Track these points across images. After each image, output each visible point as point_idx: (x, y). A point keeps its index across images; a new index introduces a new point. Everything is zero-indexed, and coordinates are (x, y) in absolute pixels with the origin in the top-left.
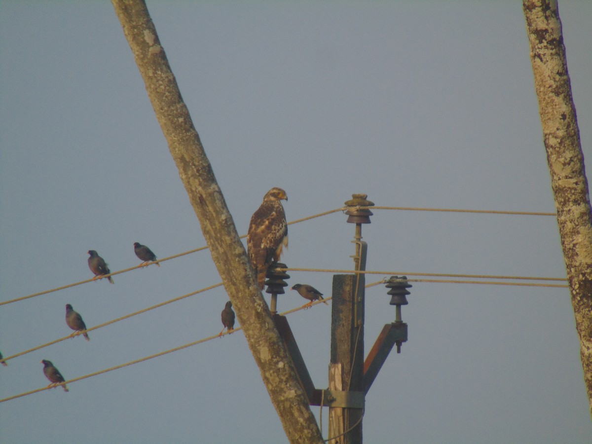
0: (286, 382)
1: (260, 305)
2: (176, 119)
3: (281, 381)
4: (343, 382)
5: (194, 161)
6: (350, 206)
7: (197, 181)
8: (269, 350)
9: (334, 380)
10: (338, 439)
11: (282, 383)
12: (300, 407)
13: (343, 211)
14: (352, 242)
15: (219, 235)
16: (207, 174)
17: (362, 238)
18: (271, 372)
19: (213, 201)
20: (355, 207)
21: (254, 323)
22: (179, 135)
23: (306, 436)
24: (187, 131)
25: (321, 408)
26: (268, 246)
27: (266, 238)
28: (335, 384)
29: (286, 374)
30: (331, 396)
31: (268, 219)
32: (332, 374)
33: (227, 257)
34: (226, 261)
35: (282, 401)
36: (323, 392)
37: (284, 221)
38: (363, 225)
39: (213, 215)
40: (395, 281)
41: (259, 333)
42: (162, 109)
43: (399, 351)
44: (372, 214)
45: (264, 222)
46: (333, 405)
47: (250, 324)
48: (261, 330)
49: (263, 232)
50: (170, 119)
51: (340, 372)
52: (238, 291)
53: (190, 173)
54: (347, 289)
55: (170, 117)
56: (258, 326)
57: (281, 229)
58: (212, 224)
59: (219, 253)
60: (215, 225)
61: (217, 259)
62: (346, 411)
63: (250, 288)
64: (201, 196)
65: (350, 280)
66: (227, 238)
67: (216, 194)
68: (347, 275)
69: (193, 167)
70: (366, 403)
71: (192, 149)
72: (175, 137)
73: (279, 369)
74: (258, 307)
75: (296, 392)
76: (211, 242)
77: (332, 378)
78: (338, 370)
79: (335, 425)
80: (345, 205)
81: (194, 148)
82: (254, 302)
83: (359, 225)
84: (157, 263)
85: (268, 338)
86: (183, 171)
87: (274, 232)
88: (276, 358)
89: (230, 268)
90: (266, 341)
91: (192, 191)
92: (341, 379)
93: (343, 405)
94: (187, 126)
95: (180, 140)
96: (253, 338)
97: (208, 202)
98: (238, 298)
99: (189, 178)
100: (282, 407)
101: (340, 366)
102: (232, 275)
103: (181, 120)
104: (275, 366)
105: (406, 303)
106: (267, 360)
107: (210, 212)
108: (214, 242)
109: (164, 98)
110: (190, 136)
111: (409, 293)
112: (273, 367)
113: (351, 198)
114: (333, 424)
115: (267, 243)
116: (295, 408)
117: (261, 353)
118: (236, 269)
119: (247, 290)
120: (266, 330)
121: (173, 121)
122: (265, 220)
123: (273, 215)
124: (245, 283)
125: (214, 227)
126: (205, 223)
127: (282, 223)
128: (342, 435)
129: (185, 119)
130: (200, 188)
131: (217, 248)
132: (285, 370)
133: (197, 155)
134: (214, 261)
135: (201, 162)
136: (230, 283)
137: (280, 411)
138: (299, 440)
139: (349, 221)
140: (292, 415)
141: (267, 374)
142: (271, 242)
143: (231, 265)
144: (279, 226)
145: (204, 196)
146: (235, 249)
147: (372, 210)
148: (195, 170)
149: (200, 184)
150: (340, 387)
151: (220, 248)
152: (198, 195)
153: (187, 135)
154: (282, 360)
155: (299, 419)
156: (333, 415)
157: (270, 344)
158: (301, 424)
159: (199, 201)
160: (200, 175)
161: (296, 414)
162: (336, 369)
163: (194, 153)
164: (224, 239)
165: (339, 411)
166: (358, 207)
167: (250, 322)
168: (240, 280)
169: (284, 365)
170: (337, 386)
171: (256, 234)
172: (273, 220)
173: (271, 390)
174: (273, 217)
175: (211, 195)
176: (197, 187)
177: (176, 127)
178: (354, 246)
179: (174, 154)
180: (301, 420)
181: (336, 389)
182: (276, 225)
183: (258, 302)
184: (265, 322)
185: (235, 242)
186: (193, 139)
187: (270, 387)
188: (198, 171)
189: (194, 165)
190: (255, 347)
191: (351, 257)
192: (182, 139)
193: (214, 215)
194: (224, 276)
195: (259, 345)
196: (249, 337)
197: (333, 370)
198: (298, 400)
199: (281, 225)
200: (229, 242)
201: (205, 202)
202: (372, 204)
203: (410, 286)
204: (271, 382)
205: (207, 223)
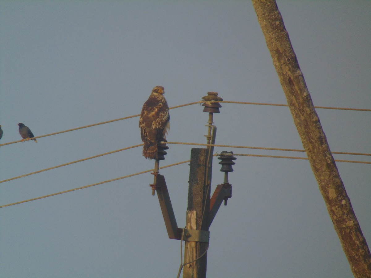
0: (347, 215)
1: (329, 159)
2: (274, 22)
3: (344, 214)
4: (197, 223)
5: (286, 53)
6: (206, 100)
7: (287, 67)
8: (336, 191)
9: (190, 222)
10: (191, 264)
11: (344, 215)
12: (357, 233)
13: (200, 103)
14: (206, 125)
15: (301, 107)
16: (294, 63)
17: (213, 123)
18: (337, 207)
19: (299, 82)
20: (211, 101)
21: (325, 171)
22: (276, 34)
23: (361, 254)
24: (282, 31)
25: (182, 242)
26: (157, 127)
27: (155, 121)
28: (191, 225)
29: (347, 209)
30: (188, 233)
31: (157, 108)
32: (189, 217)
33: (307, 123)
34: (306, 126)
35: (343, 228)
36: (183, 230)
37: (167, 110)
38: (214, 114)
39: (297, 92)
40: (225, 155)
41: (328, 179)
42: (264, 14)
43: (226, 204)
44: (221, 107)
45: (154, 109)
46: (189, 239)
47: (322, 172)
48: (330, 177)
49: (153, 116)
50: (269, 22)
51: (195, 217)
52: (314, 148)
53: (282, 61)
54: (202, 158)
55: (270, 20)
56: (328, 173)
57: (165, 115)
58: (297, 99)
59: (301, 120)
60: (299, 99)
61: (299, 125)
62: (198, 244)
63: (323, 146)
64: (290, 78)
65: (204, 152)
66: (308, 109)
67: (300, 77)
68: (201, 149)
69: (285, 57)
70: (210, 239)
71: (285, 44)
72: (273, 35)
73: (342, 205)
74: (328, 160)
75: (354, 222)
76: (295, 112)
77: (189, 220)
78: (194, 215)
79: (189, 254)
80: (202, 100)
81: (286, 43)
82: (326, 156)
83: (211, 114)
84: (35, 139)
85: (335, 183)
86: (277, 60)
87: (161, 117)
88: (340, 197)
89: (309, 130)
90: (334, 185)
91: (283, 74)
92: (195, 221)
93: (197, 240)
94: (282, 27)
95: (277, 37)
96: (324, 182)
97: (294, 83)
98: (314, 152)
99: (282, 65)
100: (343, 232)
101: (195, 212)
102: (310, 136)
103: (278, 23)
104: (340, 203)
105: (232, 170)
106: (334, 198)
107: (296, 90)
108: (298, 112)
109: (266, 7)
110: (283, 34)
111: (234, 164)
112: (338, 203)
113: (207, 95)
114: (188, 253)
115: (157, 125)
116: (353, 233)
117: (330, 193)
118: (313, 132)
119: (320, 147)
120: (334, 176)
121: (271, 23)
122: (155, 108)
123: (160, 105)
124: (320, 142)
125: (298, 101)
126: (292, 98)
127: (166, 111)
128: (195, 261)
129: (280, 22)
130: (289, 73)
131: (300, 117)
132: (347, 206)
133: (288, 49)
134: (297, 126)
135: (290, 54)
136: (309, 142)
137: (342, 235)
138: (356, 257)
139: (204, 111)
140: (351, 238)
141: (333, 208)
142: (159, 124)
143: (309, 129)
144: (164, 113)
145: (292, 78)
146: (313, 117)
147: (221, 104)
148: (286, 59)
149: (290, 70)
150: (194, 227)
151: (302, 116)
152: (288, 78)
153: (281, 34)
154: (344, 199)
155: (356, 241)
156: (189, 247)
157: (336, 186)
158: (358, 245)
159: (288, 82)
160: (290, 63)
161: (354, 238)
162: (192, 214)
163: (286, 47)
164: (305, 110)
165: (193, 244)
166: (212, 101)
167: (322, 170)
168: (316, 140)
169: (346, 203)
170: (193, 226)
171: (148, 118)
172: (160, 108)
173: (336, 220)
174: (160, 106)
175: (297, 78)
176: (287, 71)
177: (274, 27)
178: (207, 129)
179: (271, 47)
180: (358, 242)
181: (191, 228)
182: (162, 113)
183: (329, 156)
184: (333, 171)
185: (312, 113)
186: (286, 36)
187: (335, 217)
188: (288, 60)
189: (286, 56)
190: (325, 189)
191: (205, 136)
192: (278, 36)
193: (299, 92)
194: (303, 137)
195: (329, 187)
196: (321, 180)
197: (190, 215)
198: (355, 228)
199: (165, 113)
200: (309, 112)
201: (293, 83)
202: (221, 100)
203: (235, 159)
204: (336, 214)
205: (293, 98)
